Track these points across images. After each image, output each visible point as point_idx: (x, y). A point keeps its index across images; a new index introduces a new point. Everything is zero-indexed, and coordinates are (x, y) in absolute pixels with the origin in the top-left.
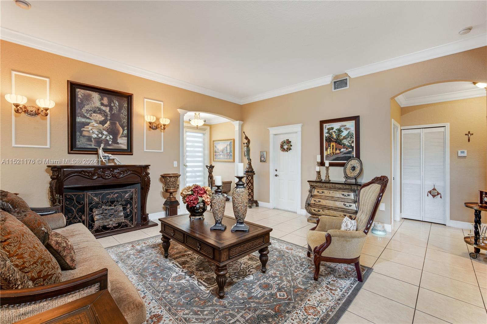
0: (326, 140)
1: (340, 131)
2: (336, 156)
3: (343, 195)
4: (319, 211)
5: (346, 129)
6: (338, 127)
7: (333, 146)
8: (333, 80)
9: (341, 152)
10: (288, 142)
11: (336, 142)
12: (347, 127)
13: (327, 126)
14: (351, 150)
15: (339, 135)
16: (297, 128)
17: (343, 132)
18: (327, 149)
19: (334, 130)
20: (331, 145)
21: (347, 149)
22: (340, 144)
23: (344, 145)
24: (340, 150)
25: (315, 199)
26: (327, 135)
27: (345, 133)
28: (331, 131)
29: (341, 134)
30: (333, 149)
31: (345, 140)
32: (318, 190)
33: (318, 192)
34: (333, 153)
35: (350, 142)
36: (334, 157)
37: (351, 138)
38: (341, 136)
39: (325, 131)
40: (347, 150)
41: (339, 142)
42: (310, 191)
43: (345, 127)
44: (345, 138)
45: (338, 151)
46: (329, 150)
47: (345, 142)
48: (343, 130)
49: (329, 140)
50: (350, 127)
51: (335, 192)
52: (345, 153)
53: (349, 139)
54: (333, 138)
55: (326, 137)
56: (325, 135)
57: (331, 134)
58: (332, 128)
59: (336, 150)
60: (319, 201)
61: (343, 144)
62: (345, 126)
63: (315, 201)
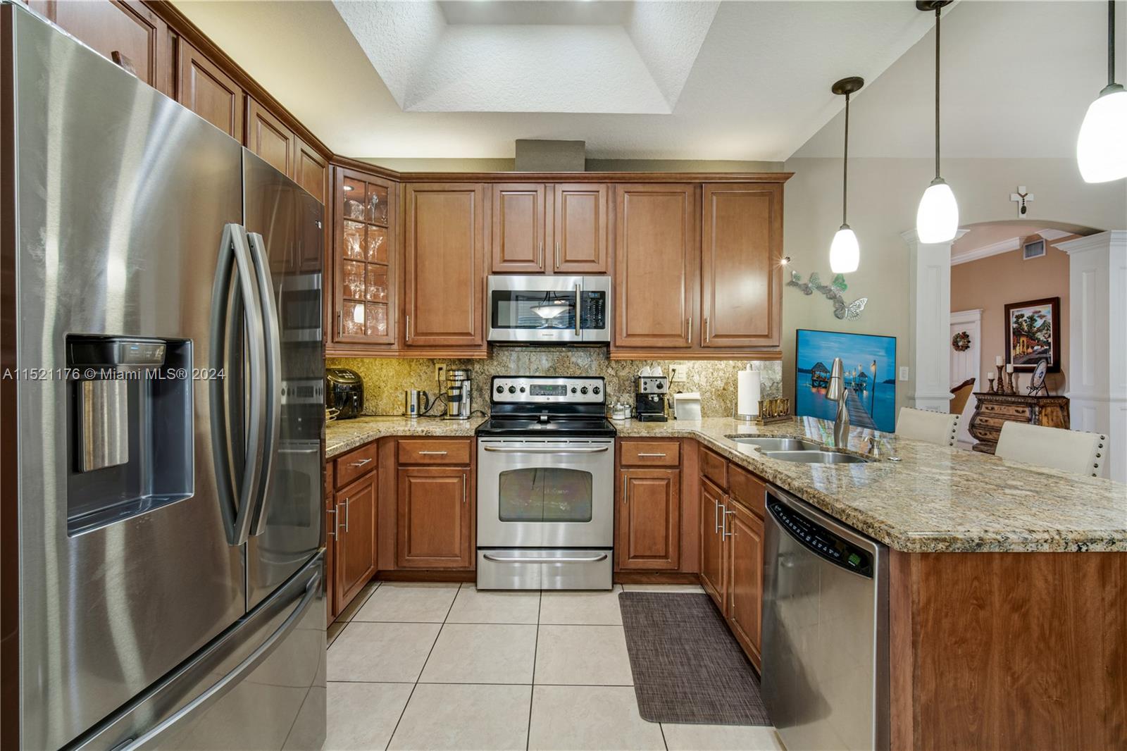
0: (1014, 333)
1: (1032, 319)
2: (1028, 357)
3: (1017, 411)
4: (986, 434)
5: (1041, 317)
6: (1030, 314)
7: (1023, 341)
8: (1024, 243)
9: (1034, 352)
10: (965, 336)
11: (1027, 336)
12: (1042, 313)
13: (1015, 312)
14: (1048, 347)
15: (1031, 326)
16: (975, 315)
17: (1036, 321)
18: (1015, 347)
19: (1025, 318)
20: (1021, 341)
21: (1042, 346)
22: (1032, 340)
23: (1039, 340)
24: (1032, 348)
25: (981, 418)
26: (1015, 326)
27: (1039, 323)
28: (1020, 320)
29: (1034, 325)
30: (1023, 346)
31: (1039, 333)
32: (987, 406)
33: (987, 408)
34: (1024, 352)
35: (1047, 336)
36: (1025, 359)
37: (1048, 330)
38: (1035, 327)
39: (1013, 319)
40: (1043, 349)
41: (1031, 336)
42: (978, 407)
43: (1040, 314)
44: (1039, 330)
45: (1030, 350)
46: (1018, 348)
47: (1040, 336)
48: (1037, 319)
49: (1018, 333)
50: (1045, 314)
51: (1007, 408)
52: (1040, 353)
53: (1044, 332)
54: (1023, 330)
55: (1014, 329)
56: (1013, 326)
57: (1020, 324)
58: (1022, 316)
59: (1028, 348)
60: (986, 421)
61: (1037, 339)
62: (1040, 312)
63: (981, 420)
